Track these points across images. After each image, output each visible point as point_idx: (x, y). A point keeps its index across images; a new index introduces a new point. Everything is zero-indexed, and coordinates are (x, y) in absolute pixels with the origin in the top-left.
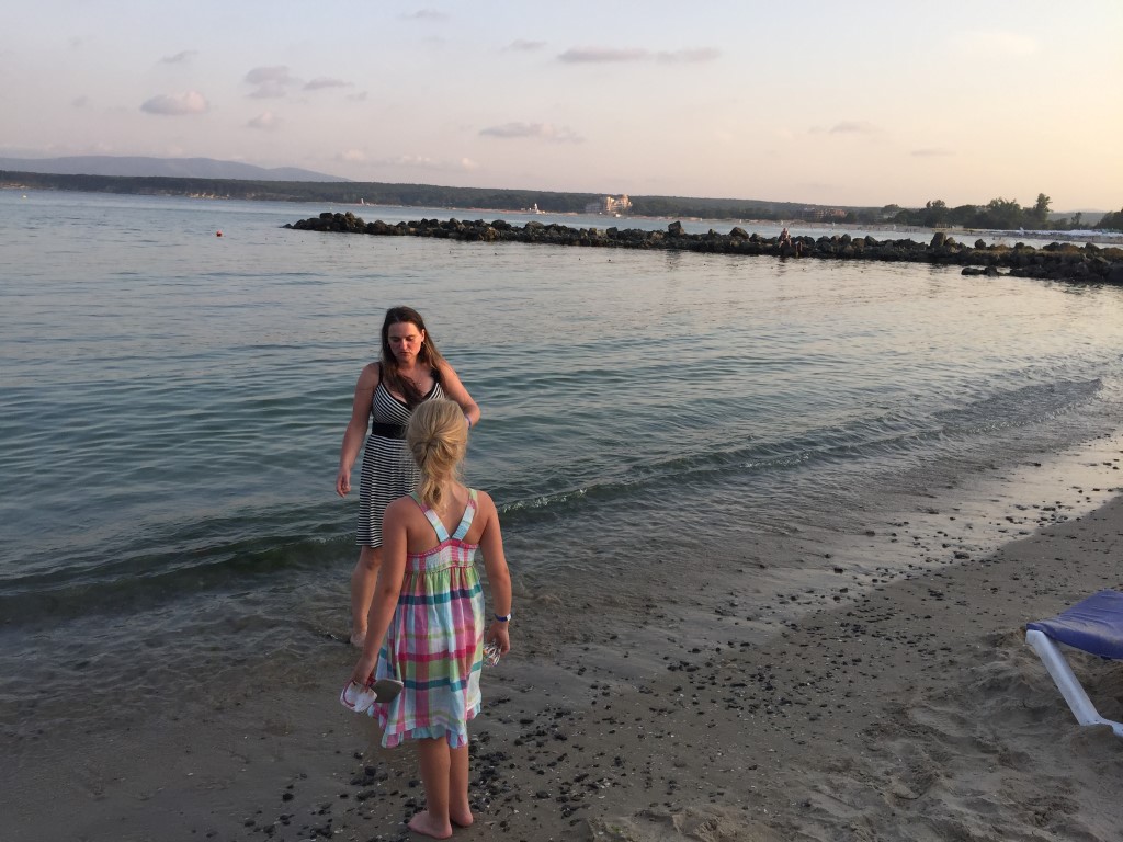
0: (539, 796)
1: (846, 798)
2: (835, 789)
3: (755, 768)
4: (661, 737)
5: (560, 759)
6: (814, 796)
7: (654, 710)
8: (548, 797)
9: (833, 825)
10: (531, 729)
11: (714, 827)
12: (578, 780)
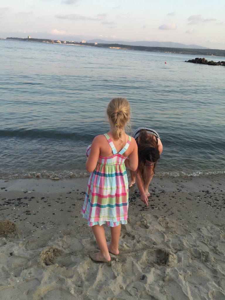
0: (139, 205)
1: (212, 231)
2: (211, 228)
3: (197, 218)
4: (181, 204)
5: (152, 200)
6: (204, 228)
7: (187, 198)
8: (141, 206)
9: (200, 235)
10: (153, 193)
11: (167, 224)
12: (151, 205)
